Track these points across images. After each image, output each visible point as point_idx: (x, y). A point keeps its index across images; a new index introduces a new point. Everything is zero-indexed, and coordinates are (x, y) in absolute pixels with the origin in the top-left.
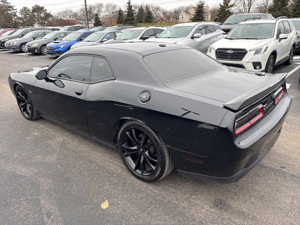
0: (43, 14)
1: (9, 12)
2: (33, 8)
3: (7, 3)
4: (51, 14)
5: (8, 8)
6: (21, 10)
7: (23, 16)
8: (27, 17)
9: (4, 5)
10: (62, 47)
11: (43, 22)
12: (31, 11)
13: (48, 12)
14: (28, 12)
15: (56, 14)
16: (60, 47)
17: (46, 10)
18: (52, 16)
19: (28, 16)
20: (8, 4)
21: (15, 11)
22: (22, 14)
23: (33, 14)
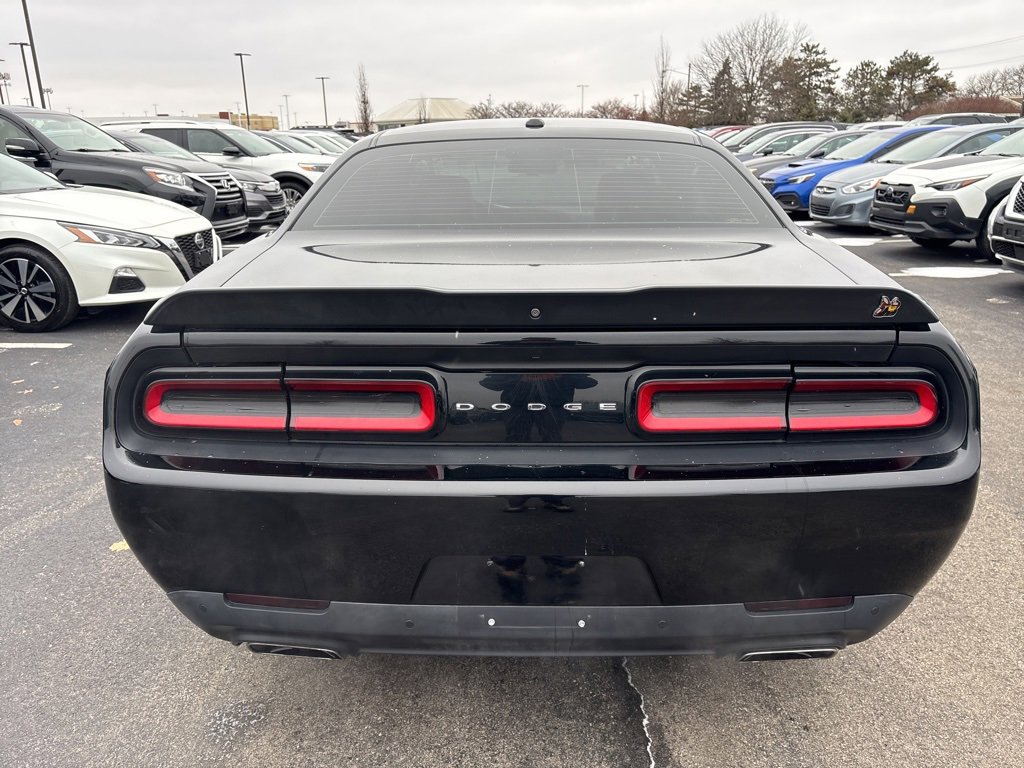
0: (922, 81)
1: (815, 80)
2: (892, 63)
3: (817, 53)
4: (951, 80)
5: (815, 67)
6: (852, 73)
7: (851, 90)
8: (863, 94)
9: (806, 60)
10: (801, 179)
11: (913, 108)
12: (884, 74)
13: (940, 74)
14: (870, 79)
15: (976, 81)
16: (795, 181)
17: (935, 69)
18: (952, 88)
19: (867, 90)
20: (819, 56)
21: (832, 75)
22: (849, 84)
23: (888, 84)
